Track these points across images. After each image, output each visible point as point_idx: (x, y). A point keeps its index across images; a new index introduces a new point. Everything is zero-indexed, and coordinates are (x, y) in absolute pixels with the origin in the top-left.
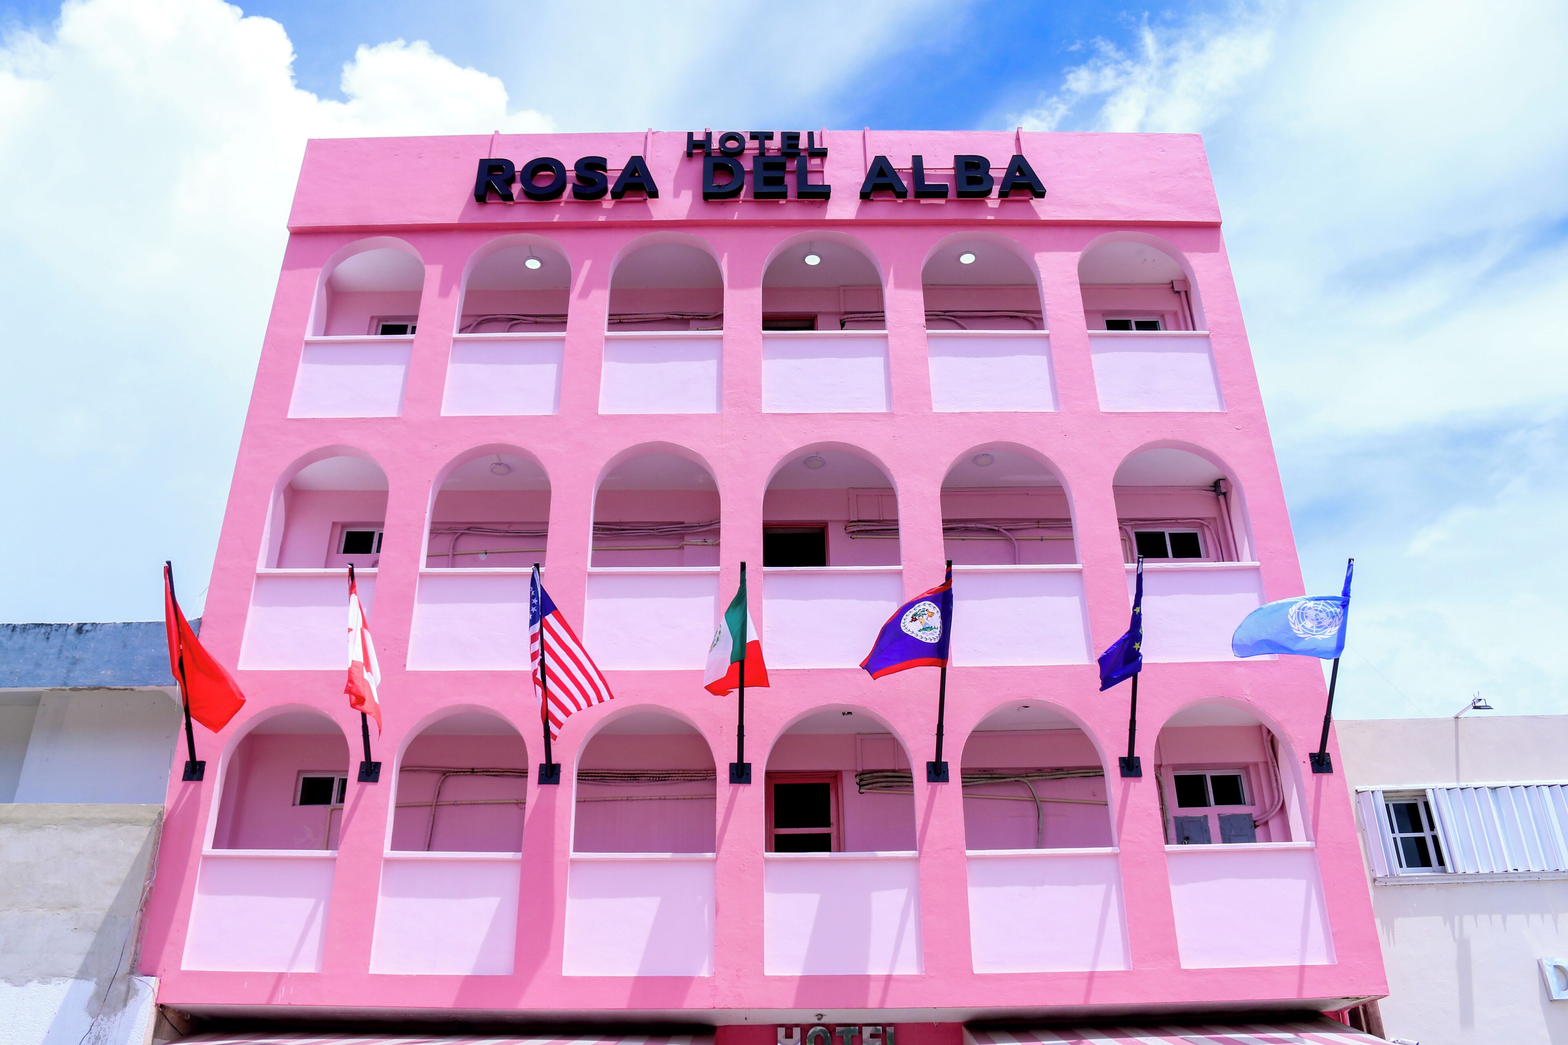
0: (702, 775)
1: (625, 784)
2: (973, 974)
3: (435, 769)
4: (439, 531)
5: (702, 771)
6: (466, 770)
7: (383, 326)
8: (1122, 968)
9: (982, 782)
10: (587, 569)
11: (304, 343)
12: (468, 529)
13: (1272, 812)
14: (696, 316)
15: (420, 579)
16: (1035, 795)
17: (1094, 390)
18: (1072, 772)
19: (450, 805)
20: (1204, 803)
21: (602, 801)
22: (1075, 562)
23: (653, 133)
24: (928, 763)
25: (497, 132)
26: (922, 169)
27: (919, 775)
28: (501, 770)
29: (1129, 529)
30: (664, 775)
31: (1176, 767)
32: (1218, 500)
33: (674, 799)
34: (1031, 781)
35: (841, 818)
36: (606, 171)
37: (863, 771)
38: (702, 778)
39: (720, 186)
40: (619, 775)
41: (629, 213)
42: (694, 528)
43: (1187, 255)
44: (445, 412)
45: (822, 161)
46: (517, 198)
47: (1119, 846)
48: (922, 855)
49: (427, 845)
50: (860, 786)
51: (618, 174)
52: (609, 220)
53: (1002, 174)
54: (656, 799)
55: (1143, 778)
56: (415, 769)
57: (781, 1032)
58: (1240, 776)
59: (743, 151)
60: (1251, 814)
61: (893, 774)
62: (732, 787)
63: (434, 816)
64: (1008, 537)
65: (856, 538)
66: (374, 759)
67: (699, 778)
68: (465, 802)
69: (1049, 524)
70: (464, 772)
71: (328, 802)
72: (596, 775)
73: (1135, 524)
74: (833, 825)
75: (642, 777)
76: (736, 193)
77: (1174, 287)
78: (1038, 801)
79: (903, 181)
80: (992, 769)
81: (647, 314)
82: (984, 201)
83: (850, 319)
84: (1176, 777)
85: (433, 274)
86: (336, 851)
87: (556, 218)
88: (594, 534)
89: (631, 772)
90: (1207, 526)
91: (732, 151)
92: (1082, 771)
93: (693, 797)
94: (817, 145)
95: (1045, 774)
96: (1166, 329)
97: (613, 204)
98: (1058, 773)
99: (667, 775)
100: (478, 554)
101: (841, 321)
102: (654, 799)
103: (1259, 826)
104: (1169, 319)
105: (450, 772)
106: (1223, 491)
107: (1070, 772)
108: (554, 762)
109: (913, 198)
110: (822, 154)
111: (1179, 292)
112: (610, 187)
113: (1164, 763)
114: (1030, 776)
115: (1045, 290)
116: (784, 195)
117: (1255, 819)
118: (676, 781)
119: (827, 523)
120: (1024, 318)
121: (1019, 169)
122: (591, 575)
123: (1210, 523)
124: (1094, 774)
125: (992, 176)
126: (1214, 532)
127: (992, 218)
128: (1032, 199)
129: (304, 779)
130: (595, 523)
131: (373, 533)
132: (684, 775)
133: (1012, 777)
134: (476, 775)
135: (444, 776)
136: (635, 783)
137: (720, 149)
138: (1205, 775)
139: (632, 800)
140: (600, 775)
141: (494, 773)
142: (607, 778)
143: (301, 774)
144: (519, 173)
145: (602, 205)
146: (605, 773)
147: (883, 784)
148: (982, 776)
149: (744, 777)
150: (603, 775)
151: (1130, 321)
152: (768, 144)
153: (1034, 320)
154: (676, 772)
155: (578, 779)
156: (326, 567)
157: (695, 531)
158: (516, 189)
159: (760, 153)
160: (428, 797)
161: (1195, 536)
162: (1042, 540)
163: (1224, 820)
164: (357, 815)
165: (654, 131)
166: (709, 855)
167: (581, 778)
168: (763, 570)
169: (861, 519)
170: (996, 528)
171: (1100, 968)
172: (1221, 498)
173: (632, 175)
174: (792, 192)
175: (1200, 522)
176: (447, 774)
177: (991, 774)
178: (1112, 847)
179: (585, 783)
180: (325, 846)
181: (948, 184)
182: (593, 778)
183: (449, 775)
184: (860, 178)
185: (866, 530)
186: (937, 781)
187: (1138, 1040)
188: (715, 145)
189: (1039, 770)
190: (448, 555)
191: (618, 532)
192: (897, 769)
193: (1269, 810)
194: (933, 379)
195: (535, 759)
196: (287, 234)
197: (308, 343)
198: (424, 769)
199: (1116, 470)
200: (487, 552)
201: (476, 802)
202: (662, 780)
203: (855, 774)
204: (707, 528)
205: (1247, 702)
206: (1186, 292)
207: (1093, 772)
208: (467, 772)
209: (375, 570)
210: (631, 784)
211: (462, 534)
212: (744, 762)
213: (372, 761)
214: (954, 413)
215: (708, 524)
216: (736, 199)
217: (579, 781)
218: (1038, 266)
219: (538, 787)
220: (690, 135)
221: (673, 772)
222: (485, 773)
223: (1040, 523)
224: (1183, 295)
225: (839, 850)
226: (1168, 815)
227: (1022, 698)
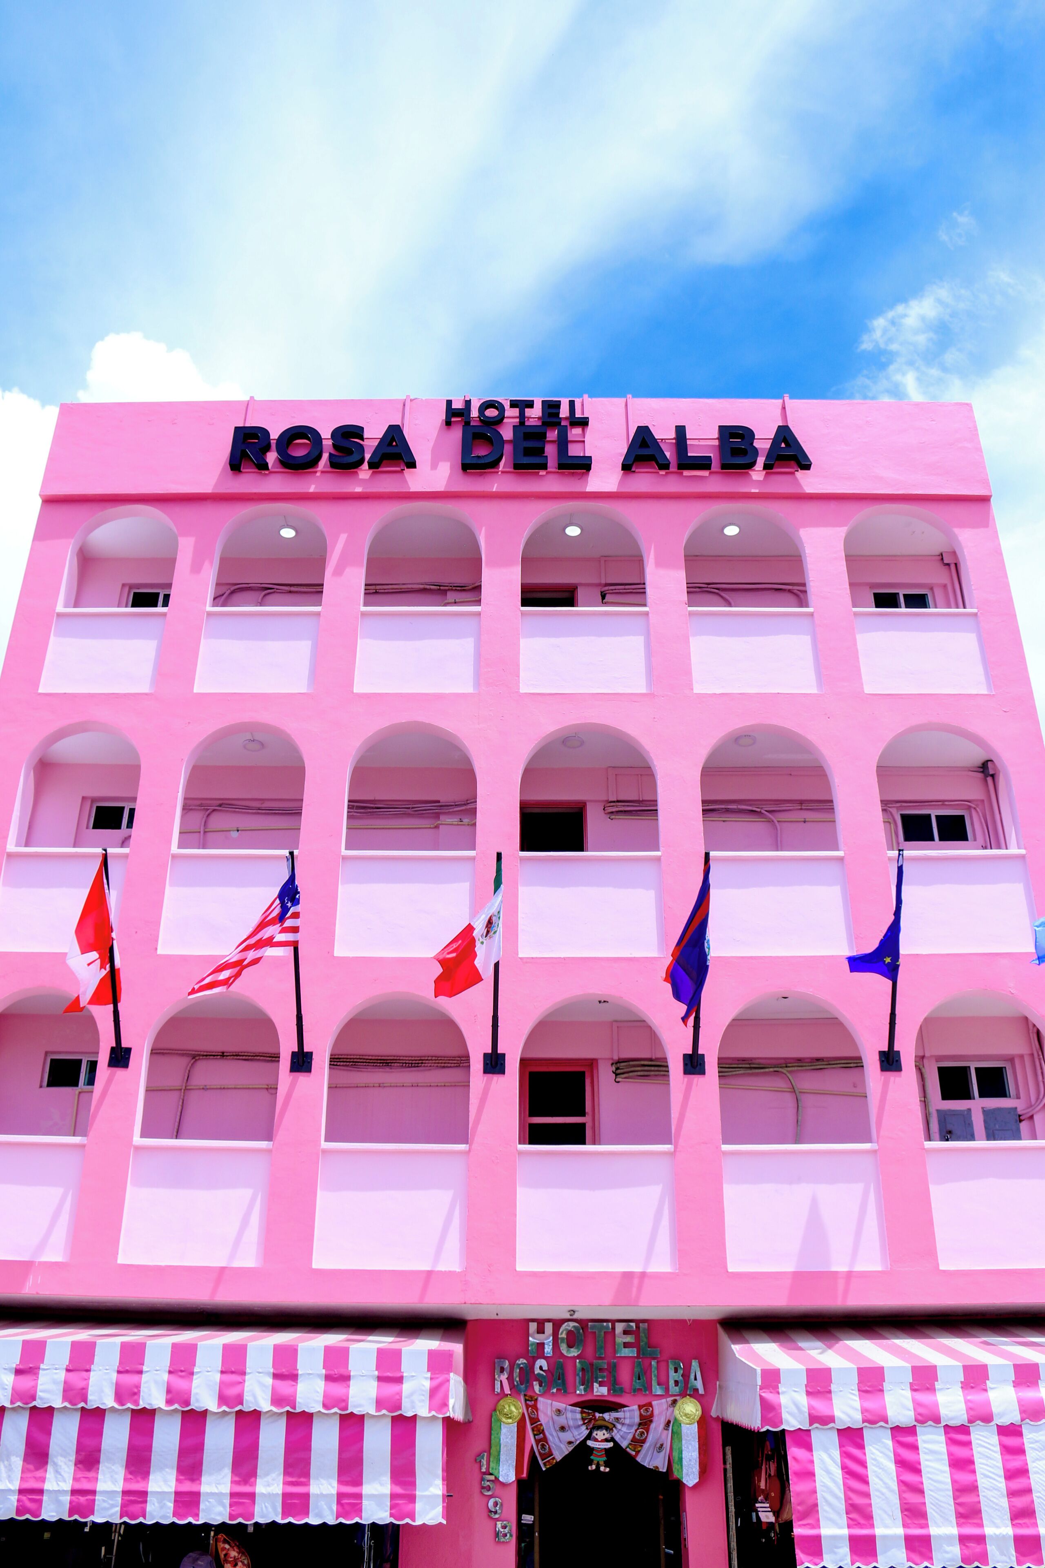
0: (455, 1062)
1: (377, 1070)
2: (728, 1272)
3: (185, 1052)
4: (191, 807)
5: (455, 1057)
6: (216, 1054)
7: (135, 593)
8: (879, 1268)
9: (740, 1072)
10: (341, 852)
11: (55, 615)
12: (220, 805)
13: (1038, 1105)
14: (454, 586)
15: (172, 860)
16: (795, 1087)
17: (859, 670)
18: (833, 1062)
19: (200, 1089)
20: (967, 1096)
21: (354, 1087)
22: (837, 849)
23: (411, 400)
24: (685, 1055)
25: (252, 398)
26: (685, 439)
27: (676, 1066)
28: (252, 1054)
29: (894, 811)
30: (417, 1062)
31: (939, 1058)
32: (986, 781)
33: (427, 1086)
34: (790, 1072)
35: (596, 1107)
36: (362, 439)
37: (619, 1059)
38: (456, 1065)
39: (478, 457)
40: (371, 1061)
41: (386, 483)
42: (450, 807)
43: (956, 531)
44: (198, 688)
45: (583, 431)
46: (273, 466)
47: (878, 1142)
48: (678, 1150)
49: (175, 1134)
50: (617, 1075)
51: (376, 443)
52: (365, 491)
53: (767, 445)
54: (409, 1086)
55: (903, 1073)
56: (165, 1051)
57: (533, 1327)
58: (1005, 1067)
59: (503, 420)
60: (1016, 1108)
61: (650, 1063)
62: (485, 1078)
63: (183, 1100)
64: (770, 818)
65: (615, 819)
66: (125, 1044)
67: (453, 1065)
68: (215, 1087)
69: (815, 806)
70: (214, 1056)
71: (75, 1084)
72: (348, 1060)
73: (900, 806)
74: (588, 1115)
75: (395, 1063)
76: (495, 464)
77: (944, 559)
78: (797, 1092)
79: (665, 453)
80: (751, 1059)
81: (404, 584)
82: (748, 473)
83: (611, 591)
84: (940, 1069)
85: (186, 548)
86: (86, 1138)
87: (312, 489)
88: (348, 812)
89: (383, 1058)
90: (975, 808)
91: (492, 420)
92: (843, 1062)
93: (446, 1084)
94: (578, 415)
95: (805, 1064)
96: (936, 607)
97: (370, 475)
98: (818, 1064)
99: (420, 1062)
100: (230, 831)
101: (601, 592)
102: (406, 1086)
103: (1024, 1120)
104: (939, 594)
105: (199, 1055)
106: (991, 772)
107: (831, 1062)
108: (306, 1050)
109: (675, 470)
110: (583, 423)
111: (948, 565)
112: (367, 456)
113: (927, 1055)
114: (789, 1067)
115: (809, 566)
116: (544, 467)
117: (1020, 1113)
118: (430, 1068)
119: (586, 803)
120: (790, 591)
121: (785, 440)
122: (345, 858)
123: (977, 805)
124: (855, 1065)
125: (757, 447)
126: (981, 815)
127: (757, 491)
128: (798, 471)
129: (52, 1060)
130: (349, 801)
131: (123, 808)
132: (437, 1061)
133: (771, 1068)
134: (226, 1059)
135: (194, 1060)
136: (388, 1069)
137: (479, 417)
138: (969, 1067)
139: (384, 1087)
140: (352, 1060)
141: (244, 1057)
142: (359, 1064)
143: (48, 1055)
144: (275, 441)
145: (358, 475)
146: (358, 1059)
147: (639, 1073)
148: (740, 1066)
149: (498, 1068)
150: (355, 1060)
151: (898, 593)
152: (528, 412)
153: (799, 593)
154: (429, 1058)
155: (330, 1064)
156: (74, 846)
157: (450, 810)
158: (272, 457)
159: (520, 422)
160: (176, 1080)
161: (962, 818)
162: (805, 822)
163: (988, 1114)
164: (106, 1101)
165: (412, 397)
166: (462, 1147)
167: (332, 1063)
168: (520, 855)
169: (620, 798)
170: (758, 810)
171: (858, 1268)
172: (989, 779)
173: (390, 444)
174: (552, 463)
175: (968, 805)
176: (197, 1058)
177: (750, 1064)
178: (871, 1143)
179: (337, 1069)
180: (72, 1132)
181: (712, 455)
182: (345, 1063)
183: (199, 1059)
184: (621, 449)
185: (625, 811)
186: (694, 1074)
187: (895, 1343)
188: (474, 413)
189: (799, 1060)
190: (200, 832)
191: (372, 810)
192: (654, 1058)
193: (1035, 1104)
194: (694, 658)
195: (287, 1046)
196: (39, 501)
197: (59, 615)
198: (174, 1052)
199: (880, 753)
200: (239, 829)
201: (226, 1087)
202: (414, 1067)
203: (611, 1062)
204: (464, 808)
205: (1011, 995)
206: (956, 564)
207: (854, 1063)
208: (217, 1055)
209: (125, 850)
210: (383, 1070)
211: (214, 810)
212: (499, 1052)
213: (123, 1046)
214: (715, 694)
215: (463, 803)
216: (496, 470)
217: (331, 1066)
218: (804, 541)
219: (290, 1075)
220: (449, 403)
221: (426, 1058)
222: (235, 1057)
223: (802, 804)
224: (953, 567)
225: (594, 1143)
226: (930, 1108)
227: (781, 990)
